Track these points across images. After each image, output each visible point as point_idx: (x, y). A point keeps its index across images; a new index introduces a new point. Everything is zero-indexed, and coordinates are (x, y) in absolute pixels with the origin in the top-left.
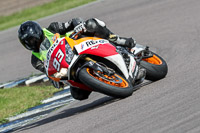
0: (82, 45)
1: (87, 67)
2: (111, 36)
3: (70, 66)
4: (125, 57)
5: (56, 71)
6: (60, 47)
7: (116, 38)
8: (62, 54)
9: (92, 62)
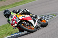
0: (21, 17)
1: (23, 23)
2: (31, 14)
3: (17, 23)
4: (34, 20)
5: (13, 24)
6: (15, 17)
7: (32, 15)
8: (15, 19)
9: (24, 22)
